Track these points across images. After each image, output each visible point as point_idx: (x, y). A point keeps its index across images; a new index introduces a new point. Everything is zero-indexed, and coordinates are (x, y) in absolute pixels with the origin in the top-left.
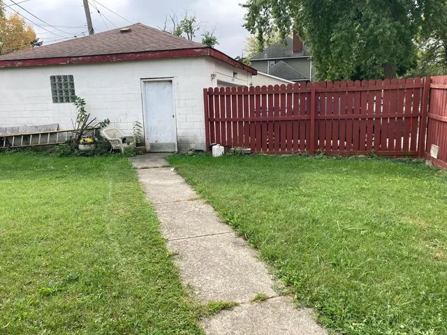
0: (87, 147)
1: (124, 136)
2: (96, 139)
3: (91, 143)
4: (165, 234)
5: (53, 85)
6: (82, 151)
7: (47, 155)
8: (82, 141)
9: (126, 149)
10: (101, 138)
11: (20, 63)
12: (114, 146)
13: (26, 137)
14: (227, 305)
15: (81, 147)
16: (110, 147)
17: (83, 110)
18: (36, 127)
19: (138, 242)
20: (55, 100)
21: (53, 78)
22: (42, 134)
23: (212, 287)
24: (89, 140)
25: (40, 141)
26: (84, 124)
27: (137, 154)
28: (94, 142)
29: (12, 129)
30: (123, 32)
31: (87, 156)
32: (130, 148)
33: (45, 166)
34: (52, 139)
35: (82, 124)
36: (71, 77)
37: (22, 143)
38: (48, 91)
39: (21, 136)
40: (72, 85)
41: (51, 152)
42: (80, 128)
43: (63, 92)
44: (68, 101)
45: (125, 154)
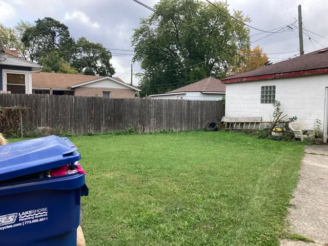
0: (277, 134)
1: (307, 129)
2: (285, 129)
3: (280, 132)
4: (296, 193)
5: (262, 92)
6: (273, 136)
7: (251, 136)
8: (274, 129)
9: (305, 139)
10: (288, 129)
11: (245, 79)
12: (296, 136)
13: (242, 124)
14: (305, 239)
15: (273, 134)
16: (293, 136)
17: (278, 109)
18: (249, 118)
19: (272, 191)
20: (262, 102)
21: (263, 87)
22: (251, 123)
23: (304, 229)
24: (279, 130)
25: (249, 127)
26: (278, 119)
27: (314, 144)
28: (283, 131)
29: (236, 119)
30: (320, 53)
31: (276, 140)
32: (309, 138)
33: (246, 142)
34: (257, 126)
35: (276, 118)
36: (274, 87)
37: (239, 127)
38: (258, 96)
39: (239, 123)
40: (274, 92)
41: (254, 135)
42: (275, 121)
43: (268, 96)
44: (270, 102)
45: (304, 142)
